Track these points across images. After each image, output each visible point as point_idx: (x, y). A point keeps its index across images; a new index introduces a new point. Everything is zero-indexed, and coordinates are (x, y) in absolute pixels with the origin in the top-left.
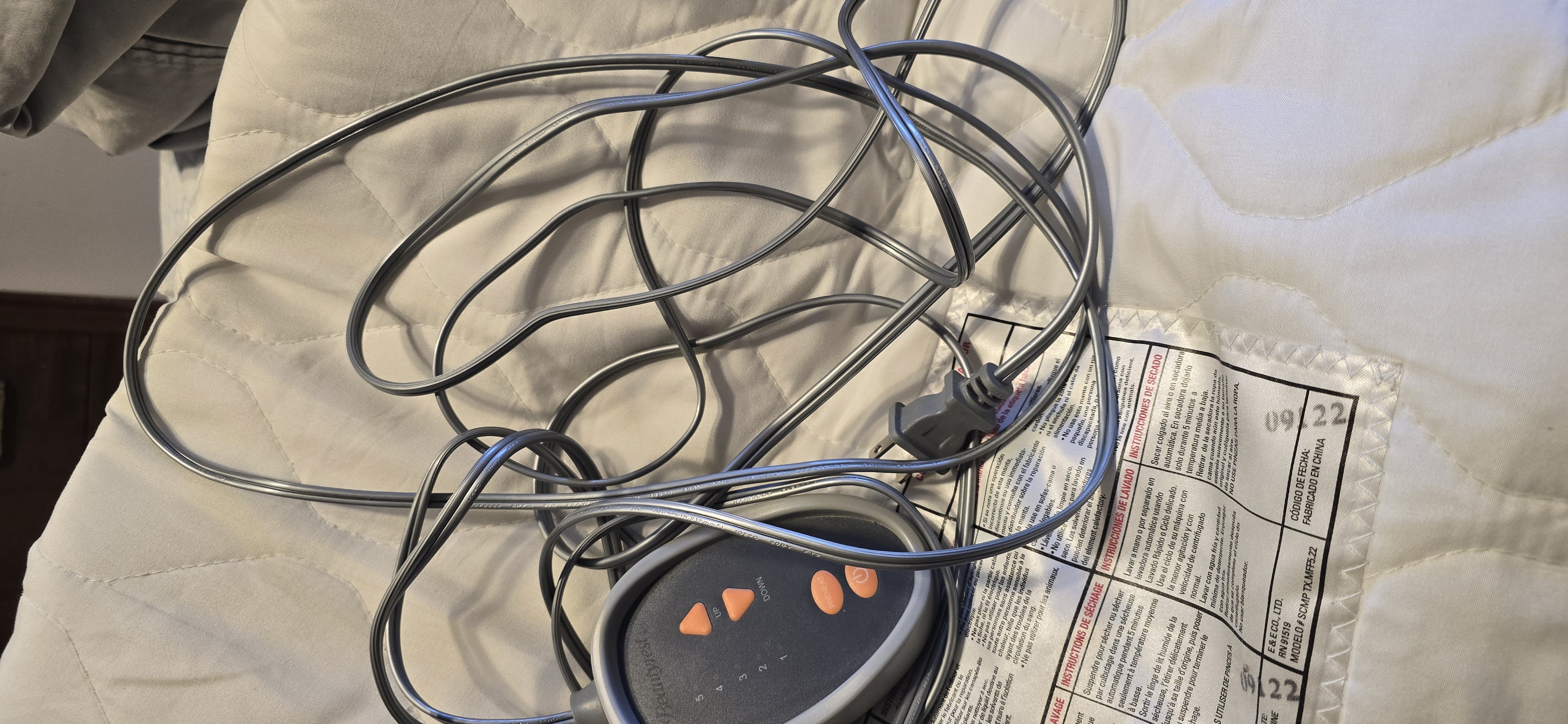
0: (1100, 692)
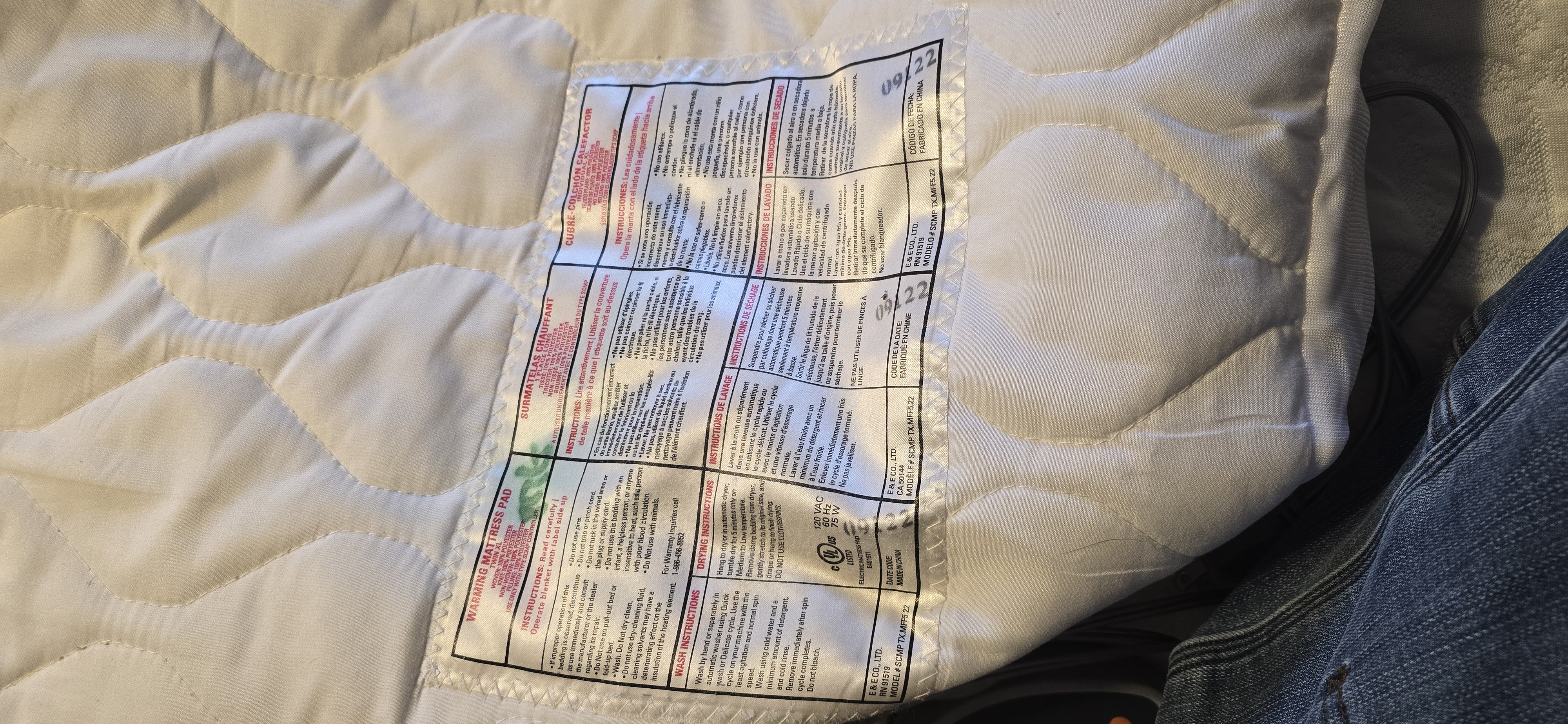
0: (763, 363)
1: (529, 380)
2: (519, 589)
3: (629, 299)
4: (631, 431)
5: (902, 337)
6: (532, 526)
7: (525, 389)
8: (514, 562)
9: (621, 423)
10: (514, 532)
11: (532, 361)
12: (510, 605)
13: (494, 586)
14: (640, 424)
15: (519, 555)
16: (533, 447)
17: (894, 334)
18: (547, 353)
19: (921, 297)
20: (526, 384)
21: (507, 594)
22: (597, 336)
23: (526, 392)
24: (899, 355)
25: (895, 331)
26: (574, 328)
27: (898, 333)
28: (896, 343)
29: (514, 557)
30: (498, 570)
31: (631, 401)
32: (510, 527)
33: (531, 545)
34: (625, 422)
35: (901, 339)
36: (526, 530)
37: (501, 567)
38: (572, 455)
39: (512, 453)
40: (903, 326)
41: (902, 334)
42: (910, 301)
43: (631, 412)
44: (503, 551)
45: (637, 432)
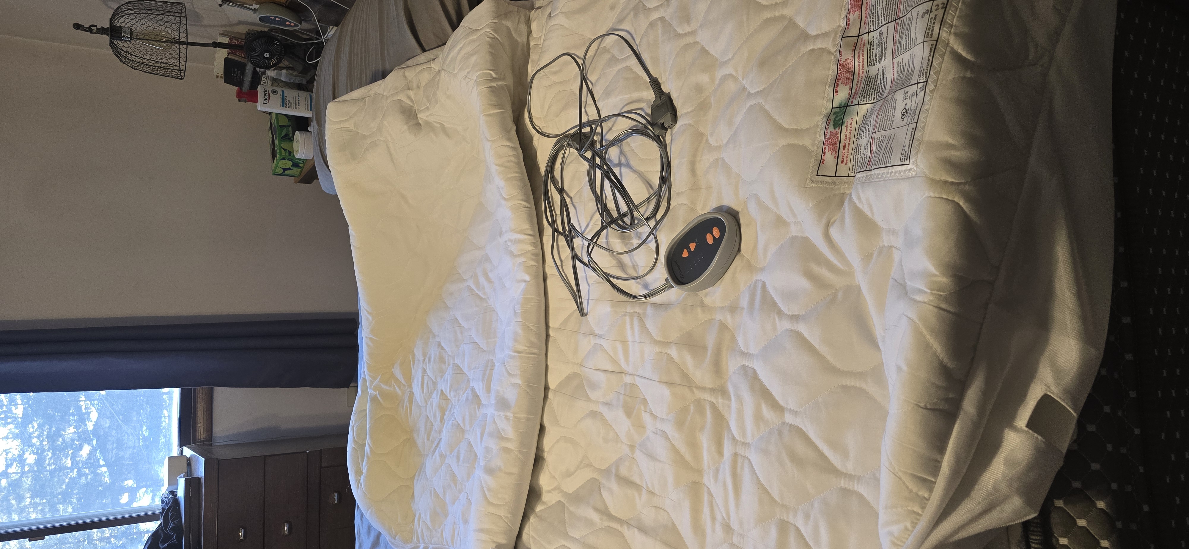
1: (837, 82)
2: (837, 151)
3: (871, 44)
4: (873, 92)
5: (932, 23)
6: (839, 130)
7: (836, 85)
8: (834, 143)
9: (869, 89)
10: (832, 133)
11: (838, 75)
12: (835, 157)
13: (828, 152)
14: (876, 89)
15: (835, 140)
16: (840, 104)
17: (929, 22)
18: (843, 71)
19: (942, 8)
20: (836, 83)
21: (834, 153)
22: (861, 61)
23: (836, 86)
24: (931, 30)
25: (929, 21)
26: (852, 60)
27: (931, 22)
28: (930, 26)
29: (834, 141)
30: (829, 146)
31: (872, 81)
32: (831, 131)
33: (839, 136)
34: (871, 89)
35: (932, 24)
36: (836, 131)
37: (830, 145)
38: (853, 104)
39: (832, 108)
40: (933, 19)
41: (933, 22)
42: (937, 9)
43: (873, 85)
44: (830, 140)
45: (876, 92)
